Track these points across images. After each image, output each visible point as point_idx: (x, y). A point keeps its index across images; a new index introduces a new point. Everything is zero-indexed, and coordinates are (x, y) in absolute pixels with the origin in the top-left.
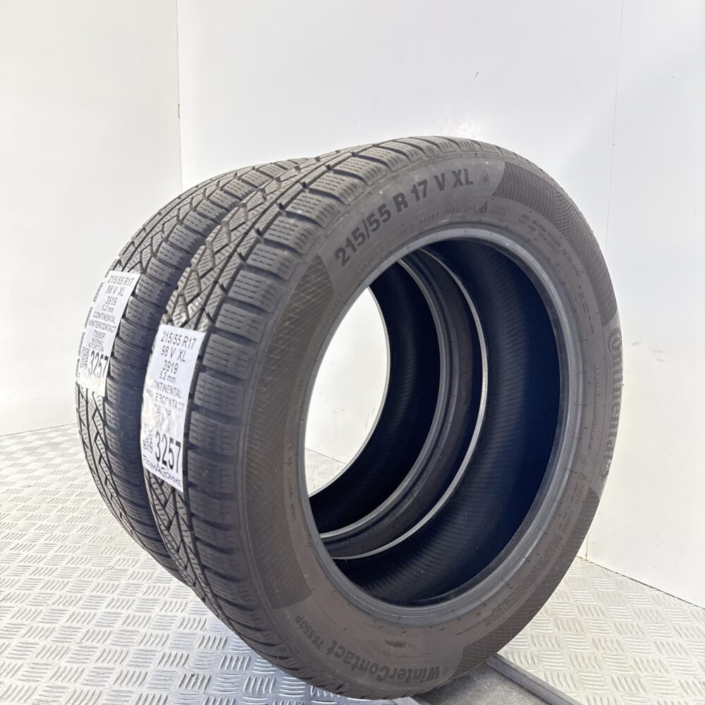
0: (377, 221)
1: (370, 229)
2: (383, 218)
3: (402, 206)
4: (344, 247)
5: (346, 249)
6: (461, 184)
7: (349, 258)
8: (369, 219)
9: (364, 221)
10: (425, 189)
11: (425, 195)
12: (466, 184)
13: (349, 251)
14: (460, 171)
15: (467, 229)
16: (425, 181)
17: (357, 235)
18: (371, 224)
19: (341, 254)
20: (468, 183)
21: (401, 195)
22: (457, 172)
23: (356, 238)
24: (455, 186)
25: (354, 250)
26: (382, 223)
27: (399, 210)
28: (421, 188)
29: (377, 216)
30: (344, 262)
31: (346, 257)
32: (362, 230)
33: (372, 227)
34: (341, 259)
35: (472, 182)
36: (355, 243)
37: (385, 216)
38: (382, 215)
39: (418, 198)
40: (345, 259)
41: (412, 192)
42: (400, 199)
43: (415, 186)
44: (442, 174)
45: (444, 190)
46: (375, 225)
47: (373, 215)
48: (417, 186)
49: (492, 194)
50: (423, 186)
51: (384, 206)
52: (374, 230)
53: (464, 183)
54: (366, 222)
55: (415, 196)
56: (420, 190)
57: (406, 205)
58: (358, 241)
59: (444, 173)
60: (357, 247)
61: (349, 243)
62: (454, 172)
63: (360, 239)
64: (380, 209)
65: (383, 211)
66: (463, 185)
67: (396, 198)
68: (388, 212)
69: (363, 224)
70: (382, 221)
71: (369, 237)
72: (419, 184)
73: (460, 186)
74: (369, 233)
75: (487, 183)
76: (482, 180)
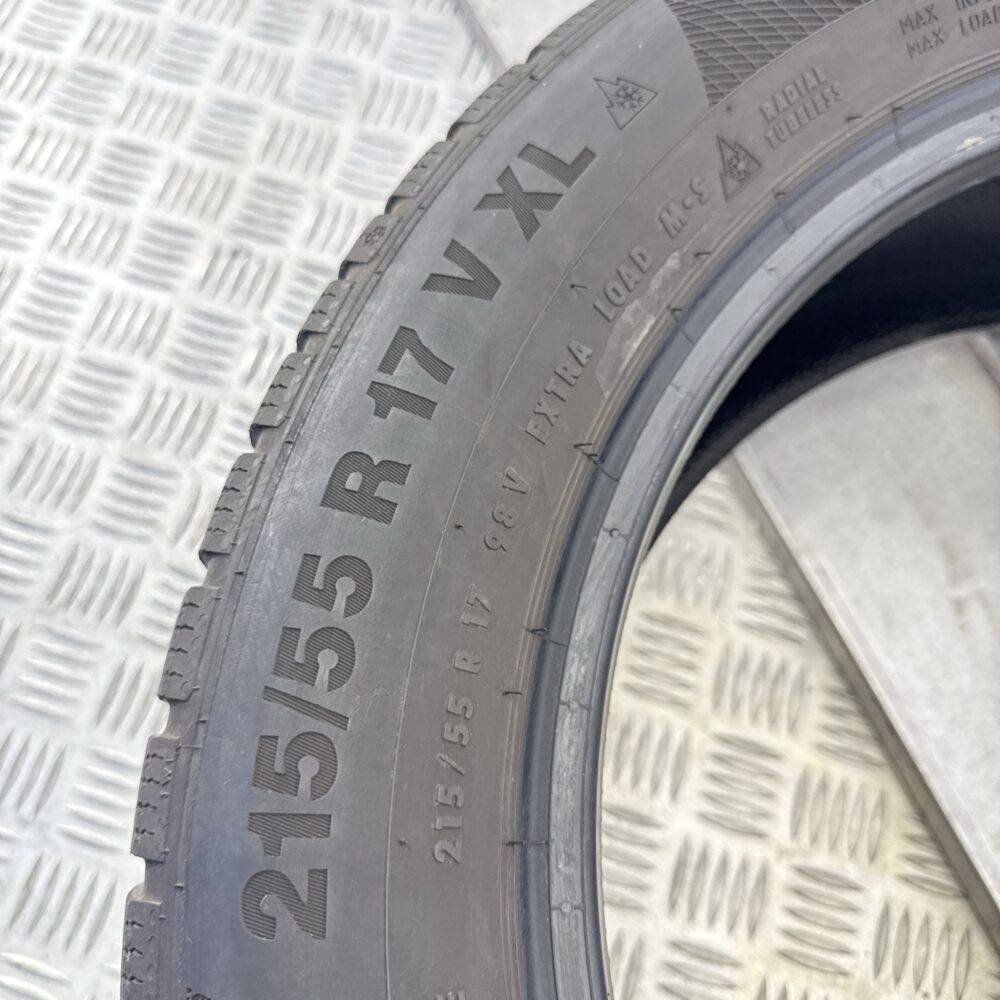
1: (318, 692)
2: (340, 603)
3: (385, 490)
4: (262, 862)
5: (277, 862)
6: (550, 199)
7: (318, 877)
8: (283, 664)
9: (270, 693)
10: (426, 358)
11: (440, 370)
12: (569, 182)
13: (296, 857)
14: (507, 174)
15: (771, 262)
18: (308, 671)
19: (269, 904)
20: (568, 171)
21: (352, 460)
22: (497, 189)
23: (287, 781)
24: (530, 226)
25: (320, 824)
26: (350, 625)
27: (383, 510)
28: (406, 369)
29: (308, 618)
30: (312, 917)
31: (302, 888)
32: (285, 723)
33: (323, 675)
34: (286, 921)
35: (587, 155)
36: (301, 802)
37: (345, 587)
38: (326, 598)
39: (423, 406)
40: (305, 899)
41: (381, 412)
42: (353, 481)
43: (375, 388)
44: (446, 254)
45: (499, 283)
46: (327, 660)
47: (290, 634)
48: (383, 378)
49: (707, 101)
50: (407, 355)
51: (311, 559)
52: (339, 676)
53: (558, 186)
54: (281, 684)
55: (401, 412)
56: (407, 373)
57: (396, 471)
58: (305, 784)
59: (454, 242)
60: (320, 807)
61: (272, 827)
62: (487, 201)
63: (308, 767)
64: (302, 589)
65: (318, 582)
66: (560, 195)
67: (334, 495)
68: (344, 565)
69: (274, 706)
70: (347, 614)
71: (341, 720)
72: (388, 364)
73: (550, 207)
74: (327, 705)
75: (647, 95)
76: (616, 110)
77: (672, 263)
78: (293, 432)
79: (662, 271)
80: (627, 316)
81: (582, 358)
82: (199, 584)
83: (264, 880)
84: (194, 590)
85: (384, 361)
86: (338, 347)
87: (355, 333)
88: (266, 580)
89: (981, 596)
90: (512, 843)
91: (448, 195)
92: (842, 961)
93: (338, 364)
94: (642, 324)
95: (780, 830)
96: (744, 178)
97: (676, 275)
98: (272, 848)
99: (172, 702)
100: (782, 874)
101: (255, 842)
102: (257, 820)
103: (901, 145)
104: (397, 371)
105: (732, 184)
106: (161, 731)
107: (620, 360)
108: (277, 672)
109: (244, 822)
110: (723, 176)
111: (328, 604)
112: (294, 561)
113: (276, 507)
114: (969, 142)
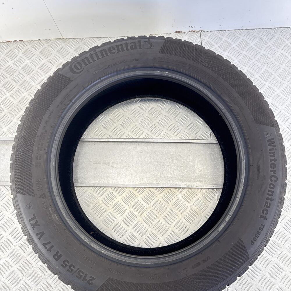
0: (70, 267)
1: (75, 270)
2: (68, 264)
3: (59, 255)
5: (87, 280)
7: (91, 277)
8: (70, 272)
9: (73, 274)
10: (47, 244)
11: (49, 243)
12: (36, 218)
13: (88, 278)
14: (31, 224)
16: (43, 244)
17: (79, 276)
18: (72, 270)
19: (90, 282)
21: (54, 256)
22: (33, 226)
23: (81, 276)
24: (39, 225)
25: (86, 275)
27: (61, 256)
28: (47, 246)
29: (68, 268)
30: (94, 279)
32: (76, 274)
33: (73, 269)
34: (93, 281)
35: (34, 214)
36: (83, 276)
37: (66, 263)
38: (66, 265)
39: (52, 246)
40: (91, 279)
41: (51, 251)
42: (56, 257)
43: (48, 250)
44: (37, 235)
45: (43, 232)
46: (72, 268)
47: (68, 270)
48: (47, 249)
49: (34, 197)
50: (46, 245)
51: (62, 265)
52: (74, 267)
53: (36, 219)
54: (72, 273)
55: (52, 249)
56: (48, 246)
57: (58, 252)
58: (82, 275)
59: (36, 234)
60: (85, 274)
61: (84, 279)
62: (33, 228)
63: (81, 274)
64: (64, 267)
65: (64, 265)
66: (37, 220)
67: (57, 260)
68: (64, 262)
69: (74, 274)
70: (69, 264)
71: (78, 269)
72: (46, 248)
73: (38, 222)
74: (76, 269)
75: (30, 204)
76: (30, 208)
77: (50, 209)
78: (48, 261)
79: (50, 211)
80: (53, 217)
81: (56, 225)
82: (58, 277)
83: (88, 282)
84: (58, 278)
85: (45, 248)
86: (41, 251)
87: (40, 249)
88: (62, 270)
89: (113, 163)
90: (98, 256)
91: (30, 231)
92: (145, 208)
93: (43, 253)
94: (55, 216)
95: (127, 207)
96: (45, 196)
97: (52, 209)
98: (86, 280)
99: (68, 284)
100: (132, 210)
101: (85, 281)
102: (83, 280)
103: (50, 172)
104: (47, 247)
105: (45, 198)
106: (71, 287)
107: (58, 220)
108: (71, 273)
109: (83, 282)
110: (43, 199)
111: (67, 265)
112: (61, 267)
113: (55, 266)
114: (53, 164)
